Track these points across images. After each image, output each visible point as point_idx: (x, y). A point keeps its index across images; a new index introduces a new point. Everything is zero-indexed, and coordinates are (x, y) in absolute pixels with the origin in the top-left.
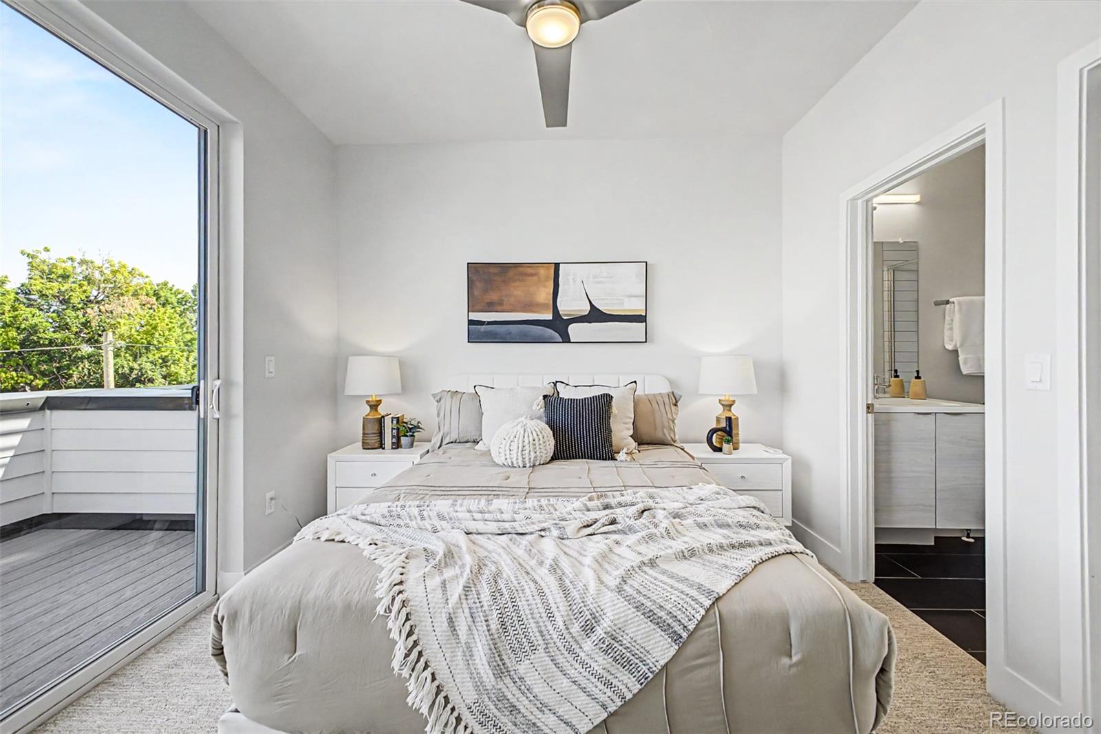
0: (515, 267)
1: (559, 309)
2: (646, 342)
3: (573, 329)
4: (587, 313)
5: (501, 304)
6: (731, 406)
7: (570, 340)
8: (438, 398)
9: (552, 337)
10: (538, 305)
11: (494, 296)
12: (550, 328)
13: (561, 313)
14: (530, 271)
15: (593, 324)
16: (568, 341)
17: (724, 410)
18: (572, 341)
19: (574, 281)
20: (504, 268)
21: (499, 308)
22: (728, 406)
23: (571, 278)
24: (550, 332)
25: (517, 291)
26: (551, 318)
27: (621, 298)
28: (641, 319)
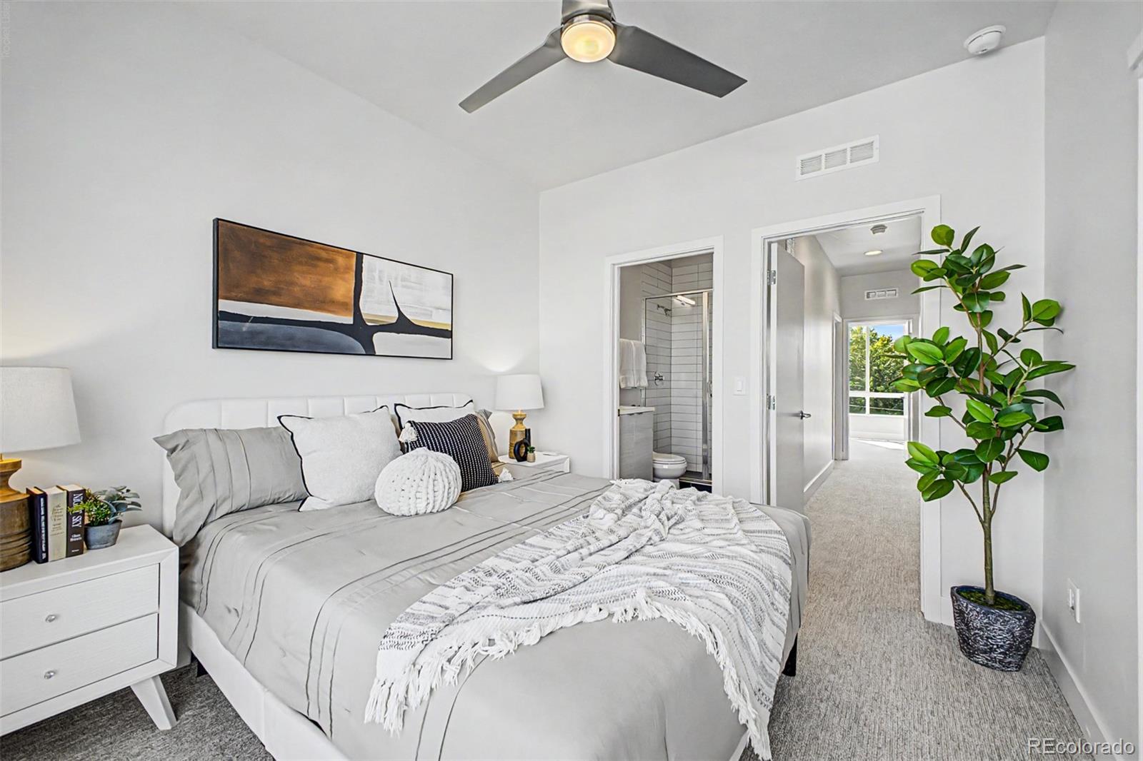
0: (300, 244)
1: (362, 311)
2: (452, 359)
3: (378, 338)
4: (394, 321)
5: (276, 293)
6: (522, 419)
7: (375, 352)
8: (171, 446)
9: (352, 348)
10: (333, 302)
11: (267, 282)
12: (350, 336)
13: (364, 317)
14: (324, 254)
15: (401, 334)
16: (374, 354)
17: (517, 424)
18: (377, 354)
19: (381, 280)
20: (285, 244)
21: (274, 298)
22: (519, 420)
23: (376, 275)
24: (351, 341)
25: (305, 280)
26: (352, 323)
27: (430, 309)
28: (447, 334)
